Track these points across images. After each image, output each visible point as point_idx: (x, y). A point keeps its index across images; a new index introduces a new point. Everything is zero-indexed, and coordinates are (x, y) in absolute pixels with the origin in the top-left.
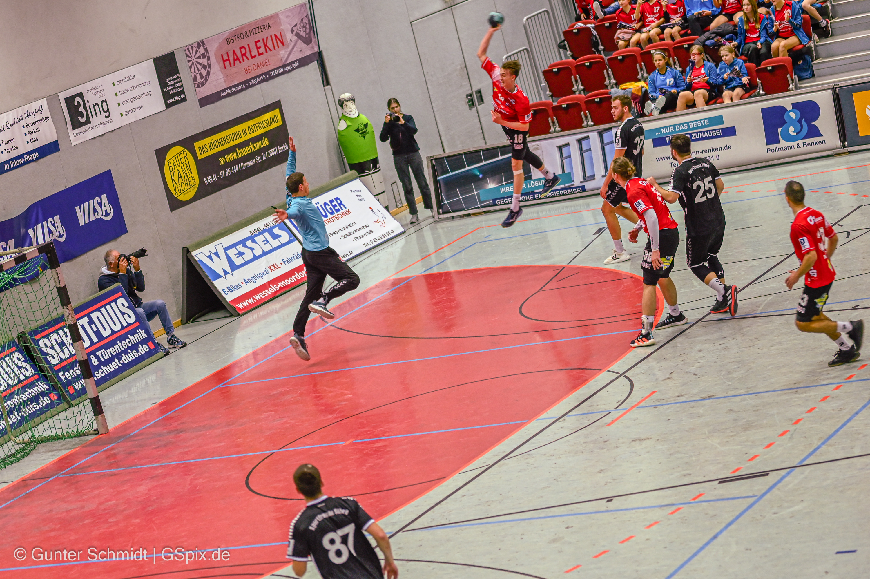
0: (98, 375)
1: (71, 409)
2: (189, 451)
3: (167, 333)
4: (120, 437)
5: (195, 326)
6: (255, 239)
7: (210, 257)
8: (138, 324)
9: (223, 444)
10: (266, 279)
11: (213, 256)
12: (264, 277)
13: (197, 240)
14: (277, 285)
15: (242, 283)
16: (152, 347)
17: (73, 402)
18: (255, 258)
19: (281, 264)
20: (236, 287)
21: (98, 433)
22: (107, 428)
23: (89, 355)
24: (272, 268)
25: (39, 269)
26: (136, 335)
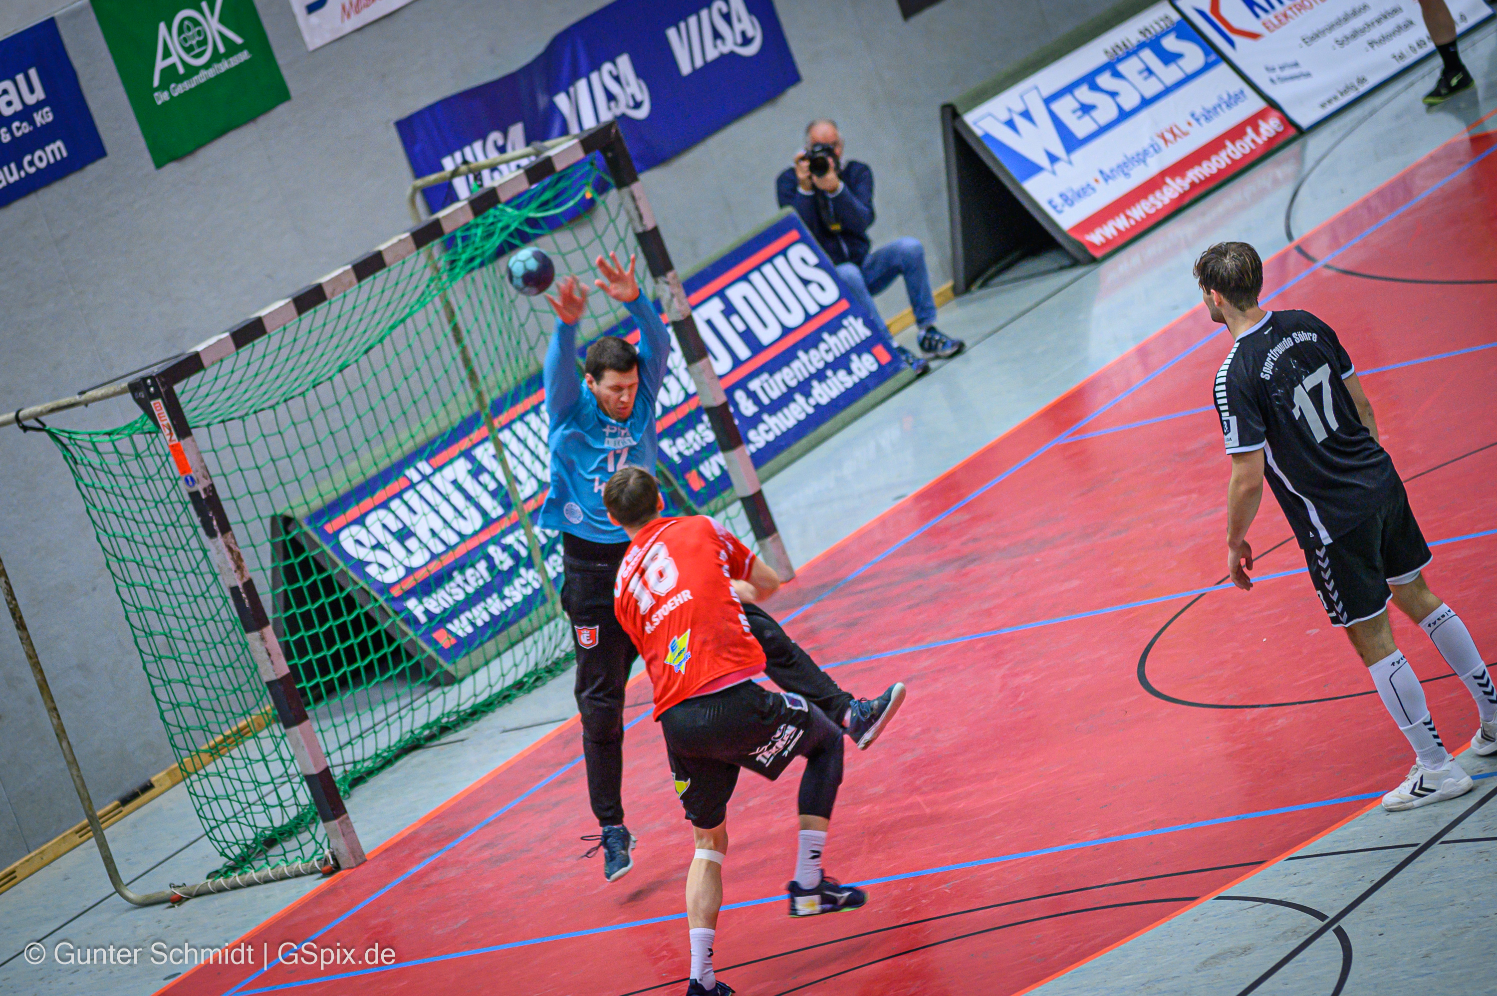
0: (759, 438)
2: (995, 607)
3: (920, 322)
4: (824, 586)
5: (990, 295)
6: (1121, 68)
7: (1010, 124)
8: (844, 305)
9: (1075, 583)
10: (1154, 166)
11: (1020, 122)
12: (1149, 160)
13: (975, 84)
14: (1183, 176)
15: (1097, 181)
16: (886, 358)
18: (1124, 115)
19: (1189, 124)
20: (1082, 193)
22: (789, 567)
23: (730, 392)
24: (1169, 136)
25: (589, 193)
26: (842, 333)
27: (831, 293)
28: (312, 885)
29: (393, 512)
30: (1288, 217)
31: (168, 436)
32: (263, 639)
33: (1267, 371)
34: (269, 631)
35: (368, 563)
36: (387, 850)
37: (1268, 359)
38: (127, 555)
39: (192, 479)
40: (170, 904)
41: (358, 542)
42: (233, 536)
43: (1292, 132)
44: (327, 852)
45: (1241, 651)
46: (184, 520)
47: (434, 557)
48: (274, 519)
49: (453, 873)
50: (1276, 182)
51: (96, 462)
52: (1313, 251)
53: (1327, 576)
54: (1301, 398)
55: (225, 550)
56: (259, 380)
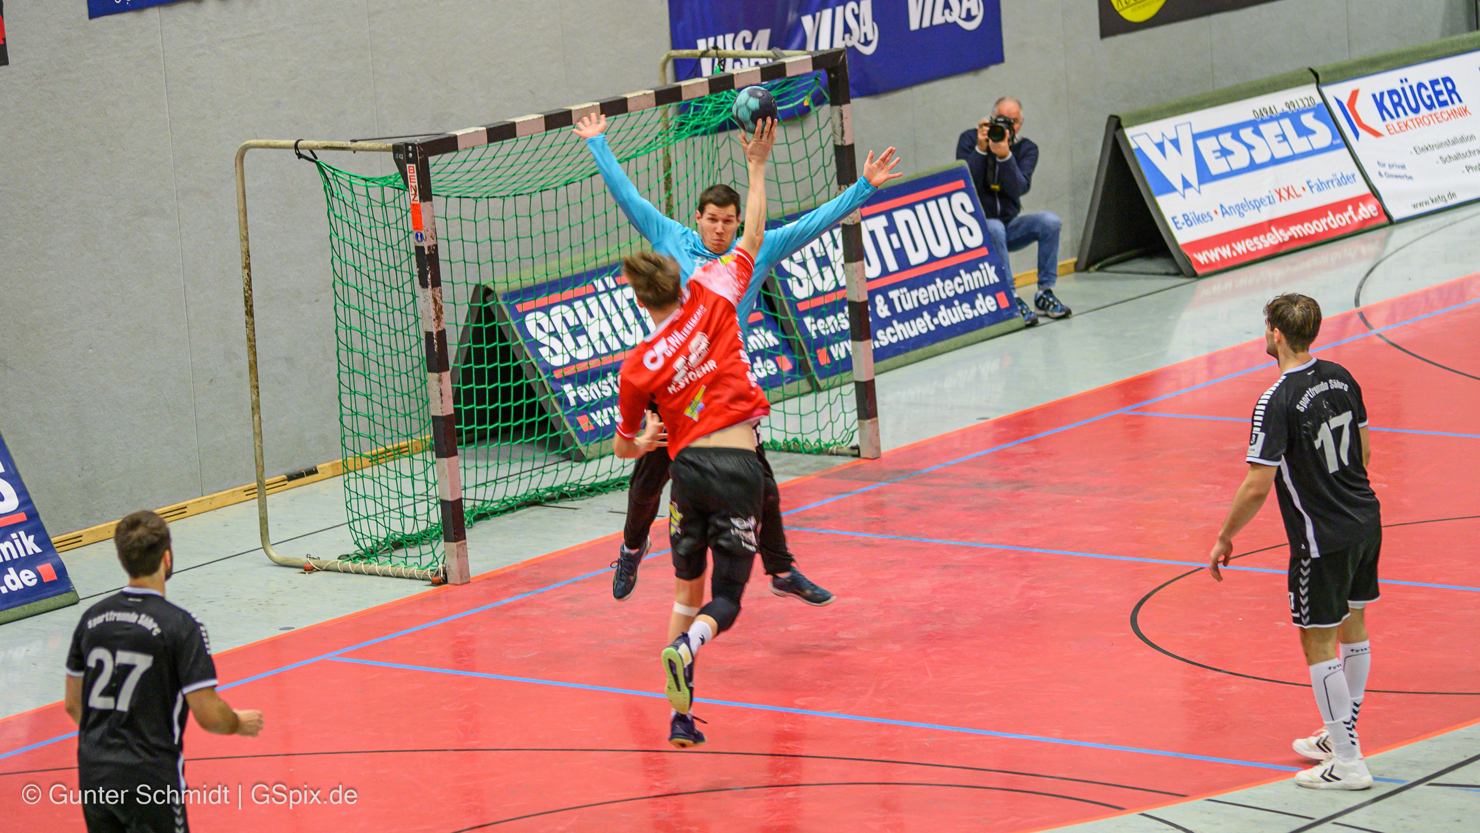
0: (884, 338)
1: (813, 395)
2: (1033, 529)
3: (1040, 283)
4: (901, 472)
5: (1103, 278)
6: (1263, 128)
7: (1161, 146)
8: (985, 252)
9: (1103, 529)
10: (1265, 214)
11: (1169, 147)
12: (1262, 208)
13: (1142, 106)
14: (1286, 229)
15: (1216, 212)
16: (1005, 304)
17: (822, 383)
19: (1304, 189)
20: (1201, 219)
21: (858, 456)
22: (878, 448)
23: (872, 294)
24: (1284, 194)
25: (807, 101)
26: (976, 274)
27: (976, 240)
28: (421, 588)
29: (574, 310)
30: (1360, 287)
31: (411, 196)
32: (440, 380)
33: (1303, 405)
34: (447, 375)
35: (543, 345)
36: (488, 579)
37: (1306, 395)
38: (352, 282)
39: (421, 235)
40: (303, 570)
41: (540, 326)
42: (440, 290)
43: (1384, 220)
44: (440, 566)
45: (1219, 622)
46: (405, 267)
47: (596, 355)
48: (477, 287)
49: (537, 612)
50: (1359, 256)
51: (349, 200)
52: (1371, 321)
53: (1304, 583)
54: (1324, 435)
55: (431, 301)
56: (498, 173)
